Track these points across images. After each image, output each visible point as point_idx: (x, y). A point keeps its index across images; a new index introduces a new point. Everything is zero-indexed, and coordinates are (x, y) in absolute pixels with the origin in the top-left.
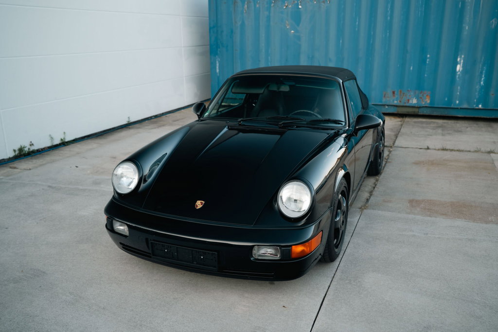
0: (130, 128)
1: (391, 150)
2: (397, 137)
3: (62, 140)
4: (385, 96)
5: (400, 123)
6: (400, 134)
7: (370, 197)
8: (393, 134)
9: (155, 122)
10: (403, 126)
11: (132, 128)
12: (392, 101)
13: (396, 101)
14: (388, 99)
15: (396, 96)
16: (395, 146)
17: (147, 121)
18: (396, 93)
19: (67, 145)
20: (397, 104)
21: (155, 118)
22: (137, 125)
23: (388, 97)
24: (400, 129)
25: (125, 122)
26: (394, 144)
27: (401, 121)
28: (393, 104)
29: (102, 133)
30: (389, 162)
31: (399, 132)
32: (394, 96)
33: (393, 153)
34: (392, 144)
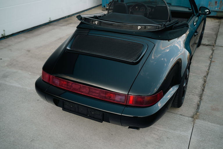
0: (50, 25)
1: (214, 49)
2: (217, 37)
3: (2, 35)
4: (209, 5)
5: (218, 24)
6: (219, 33)
7: (200, 101)
8: (214, 33)
9: (67, 21)
10: (220, 26)
11: (52, 25)
12: (214, 8)
13: (217, 8)
14: (212, 7)
15: (218, 5)
16: (216, 45)
17: (62, 20)
18: (218, 2)
19: (6, 38)
20: (218, 10)
21: (67, 18)
22: (55, 23)
23: (212, 6)
24: (219, 29)
25: (48, 21)
26: (215, 43)
27: (219, 22)
28: (214, 10)
29: (32, 29)
30: (213, 61)
31: (218, 31)
32: (216, 5)
33: (215, 52)
34: (213, 42)
